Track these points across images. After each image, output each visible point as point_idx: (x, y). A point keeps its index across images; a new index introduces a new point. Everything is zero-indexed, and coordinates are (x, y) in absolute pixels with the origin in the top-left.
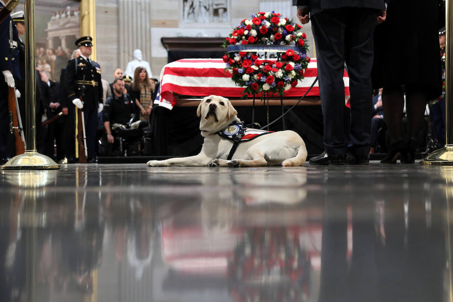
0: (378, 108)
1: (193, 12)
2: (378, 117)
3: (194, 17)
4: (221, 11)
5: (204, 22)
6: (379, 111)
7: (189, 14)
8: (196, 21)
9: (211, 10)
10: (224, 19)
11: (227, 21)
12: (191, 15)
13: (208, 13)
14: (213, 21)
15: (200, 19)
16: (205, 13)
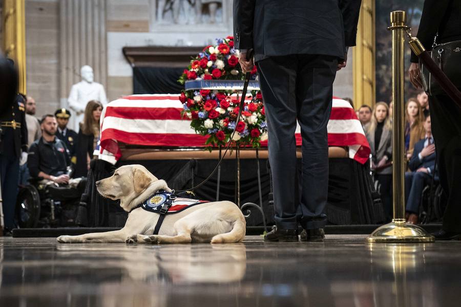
0: (424, 158)
1: (171, 8)
2: (423, 170)
3: (173, 16)
4: (212, 7)
5: (187, 24)
6: (426, 161)
7: (165, 11)
8: (176, 23)
9: (198, 5)
10: (218, 19)
11: (222, 22)
12: (168, 14)
13: (193, 10)
14: (202, 22)
15: (182, 19)
16: (190, 10)
